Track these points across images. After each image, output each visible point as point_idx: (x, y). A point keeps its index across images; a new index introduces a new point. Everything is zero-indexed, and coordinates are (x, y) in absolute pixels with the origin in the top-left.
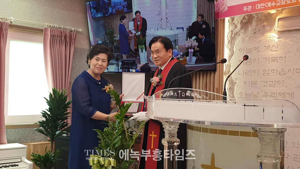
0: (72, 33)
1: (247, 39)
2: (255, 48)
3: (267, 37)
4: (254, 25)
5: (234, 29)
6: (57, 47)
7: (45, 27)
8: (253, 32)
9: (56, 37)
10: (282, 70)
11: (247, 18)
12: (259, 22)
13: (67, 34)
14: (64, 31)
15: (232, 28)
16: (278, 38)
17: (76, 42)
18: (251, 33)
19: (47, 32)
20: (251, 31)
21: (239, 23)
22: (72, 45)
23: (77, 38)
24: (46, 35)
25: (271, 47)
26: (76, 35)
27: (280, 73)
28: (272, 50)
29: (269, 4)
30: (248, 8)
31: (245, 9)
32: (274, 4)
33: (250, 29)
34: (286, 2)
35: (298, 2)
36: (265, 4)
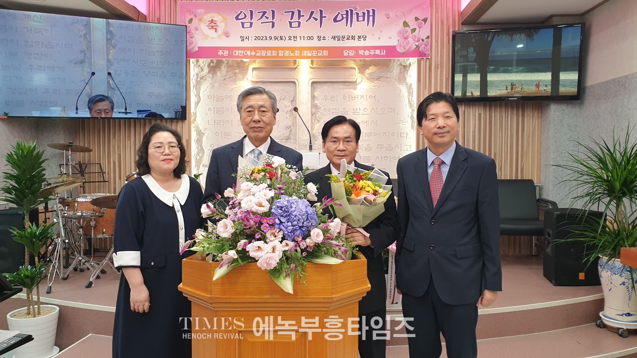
1: (216, 85)
2: (227, 97)
4: (224, 71)
5: (200, 72)
11: (215, 62)
12: (230, 69)
15: (197, 70)
18: (220, 79)
20: (221, 77)
21: (206, 66)
29: (249, 53)
30: (224, 52)
31: (220, 53)
32: (253, 53)
33: (219, 75)
34: (266, 54)
35: (278, 56)
36: (243, 51)
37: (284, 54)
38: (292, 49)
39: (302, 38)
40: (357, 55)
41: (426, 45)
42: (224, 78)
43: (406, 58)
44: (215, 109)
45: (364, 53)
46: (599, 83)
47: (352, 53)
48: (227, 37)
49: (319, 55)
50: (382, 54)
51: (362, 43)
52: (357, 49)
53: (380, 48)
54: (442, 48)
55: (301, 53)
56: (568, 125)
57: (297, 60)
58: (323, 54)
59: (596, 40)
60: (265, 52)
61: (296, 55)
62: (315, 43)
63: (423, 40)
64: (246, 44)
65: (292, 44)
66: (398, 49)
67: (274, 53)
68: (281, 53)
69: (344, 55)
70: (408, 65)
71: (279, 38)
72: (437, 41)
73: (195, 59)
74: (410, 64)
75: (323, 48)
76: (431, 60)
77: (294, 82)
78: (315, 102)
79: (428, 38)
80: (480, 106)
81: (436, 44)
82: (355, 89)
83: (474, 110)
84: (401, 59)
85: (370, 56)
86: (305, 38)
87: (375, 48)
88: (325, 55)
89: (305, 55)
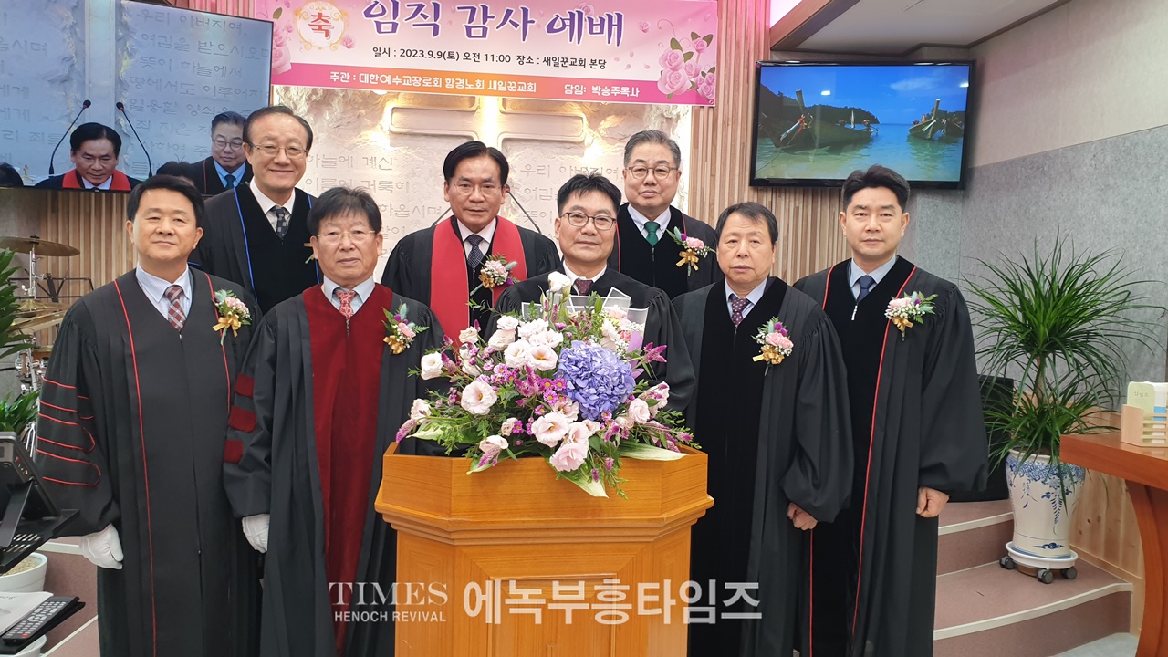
1: (322, 136)
2: (342, 159)
4: (338, 111)
8: (335, 124)
10: (402, 207)
11: (321, 92)
12: (350, 107)
16: (391, 145)
18: (328, 126)
20: (331, 122)
21: (303, 99)
25: (378, 160)
28: (380, 166)
29: (389, 79)
30: (341, 76)
31: (334, 77)
32: (397, 81)
33: (328, 118)
34: (422, 82)
35: (443, 88)
36: (379, 76)
37: (455, 85)
38: (471, 77)
39: (490, 58)
40: (588, 95)
41: (709, 84)
42: (338, 124)
43: (671, 105)
44: (320, 181)
45: (601, 92)
46: (998, 163)
47: (579, 91)
48: (348, 47)
49: (519, 90)
50: (633, 95)
51: (597, 73)
52: (588, 83)
53: (630, 84)
54: (736, 90)
55: (487, 85)
56: (943, 232)
57: (477, 97)
58: (527, 89)
59: (990, 91)
60: (420, 79)
61: (478, 87)
62: (513, 68)
63: (703, 74)
64: (384, 63)
65: (470, 67)
66: (660, 88)
67: (437, 82)
68: (449, 83)
69: (566, 92)
70: (675, 117)
71: (447, 56)
72: (727, 77)
73: (282, 86)
74: (678, 116)
75: (527, 79)
76: (717, 110)
79: (712, 70)
80: (797, 195)
81: (727, 82)
82: (582, 155)
83: (787, 200)
84: (662, 105)
85: (612, 97)
86: (496, 59)
87: (621, 83)
88: (530, 90)
89: (495, 88)
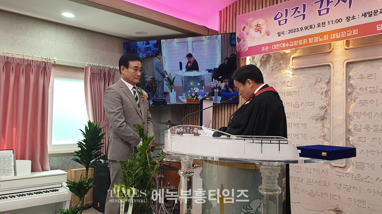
0: (111, 70)
3: (283, 74)
4: (272, 63)
6: (97, 84)
7: (86, 66)
8: (271, 69)
9: (96, 75)
11: (265, 57)
12: (276, 61)
13: (106, 72)
14: (103, 70)
16: (292, 75)
17: (115, 78)
18: (269, 70)
19: (87, 71)
21: (259, 61)
22: (111, 82)
23: (115, 75)
24: (87, 73)
25: (286, 83)
26: (114, 72)
27: (295, 106)
28: (287, 85)
29: (284, 45)
30: (265, 48)
31: (263, 49)
32: (287, 45)
33: (268, 67)
35: (308, 44)
36: (280, 45)
37: (313, 40)
38: (321, 35)
39: (331, 23)
48: (268, 35)
49: (348, 35)
55: (329, 37)
57: (331, 43)
58: (352, 33)
60: (297, 42)
61: (325, 39)
62: (345, 24)
64: (283, 38)
65: (321, 30)
67: (305, 41)
68: (311, 40)
71: (309, 27)
75: (352, 28)
77: (329, 65)
78: (351, 82)
86: (334, 22)
88: (354, 34)
89: (334, 38)
